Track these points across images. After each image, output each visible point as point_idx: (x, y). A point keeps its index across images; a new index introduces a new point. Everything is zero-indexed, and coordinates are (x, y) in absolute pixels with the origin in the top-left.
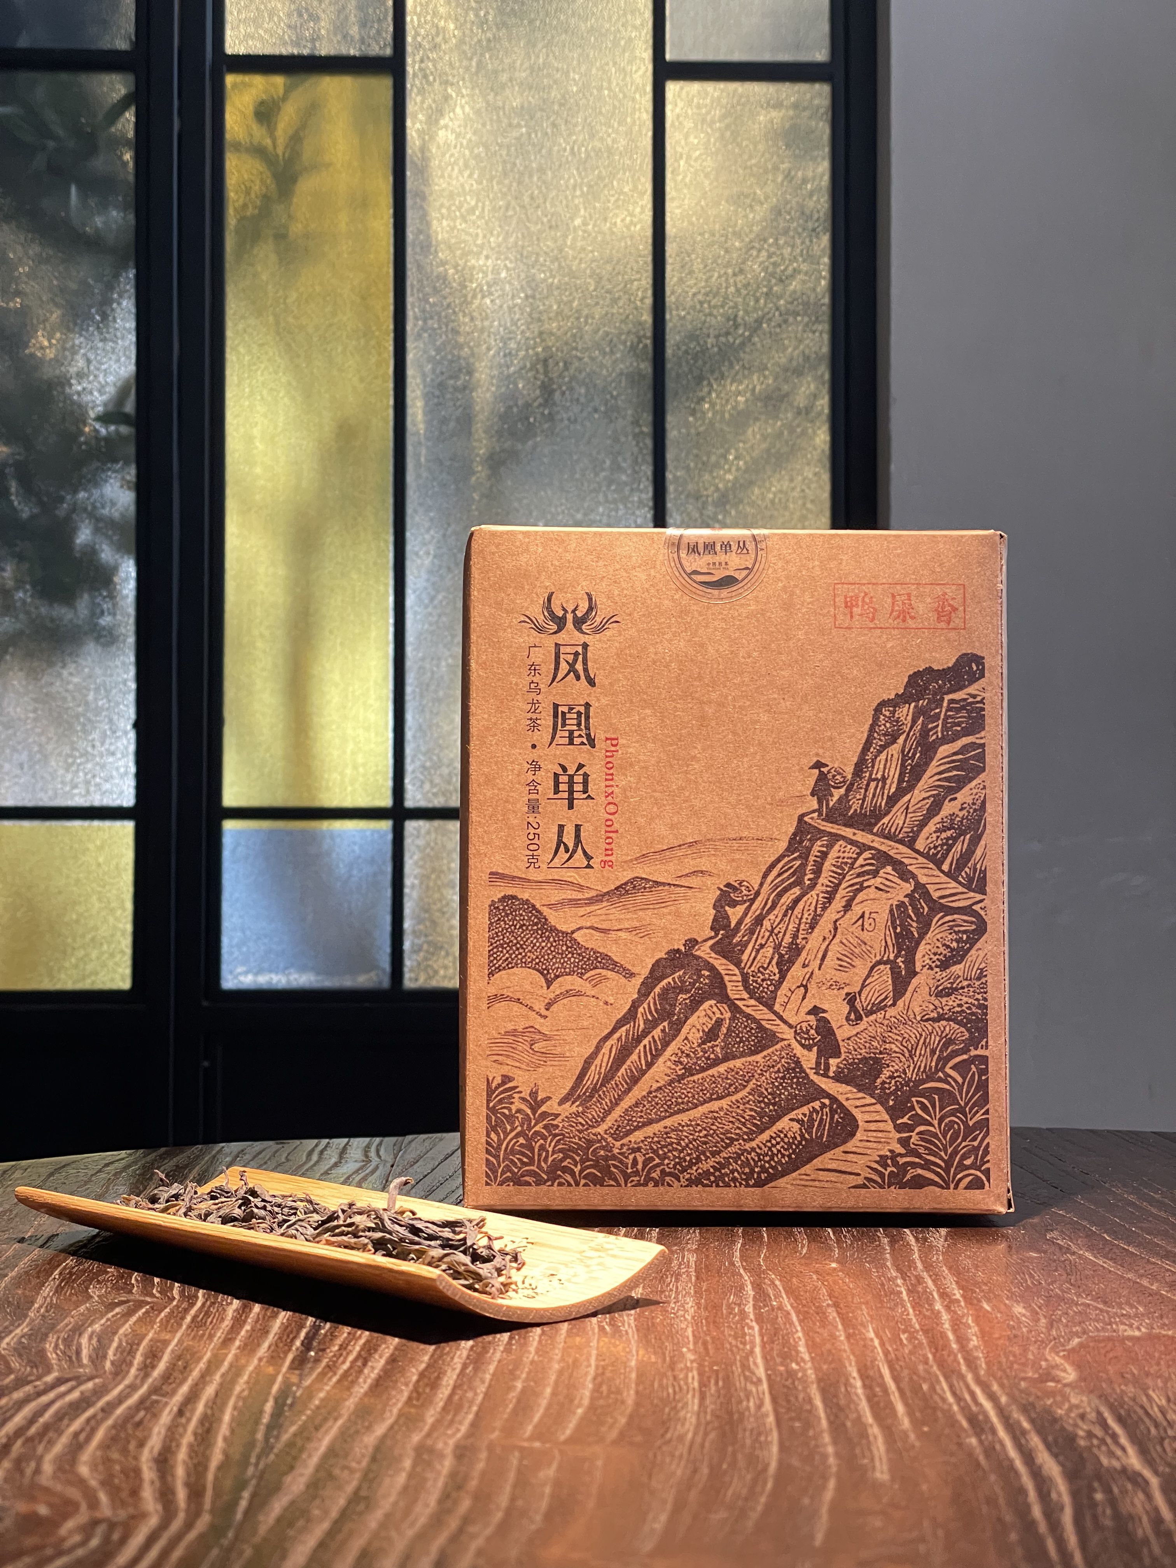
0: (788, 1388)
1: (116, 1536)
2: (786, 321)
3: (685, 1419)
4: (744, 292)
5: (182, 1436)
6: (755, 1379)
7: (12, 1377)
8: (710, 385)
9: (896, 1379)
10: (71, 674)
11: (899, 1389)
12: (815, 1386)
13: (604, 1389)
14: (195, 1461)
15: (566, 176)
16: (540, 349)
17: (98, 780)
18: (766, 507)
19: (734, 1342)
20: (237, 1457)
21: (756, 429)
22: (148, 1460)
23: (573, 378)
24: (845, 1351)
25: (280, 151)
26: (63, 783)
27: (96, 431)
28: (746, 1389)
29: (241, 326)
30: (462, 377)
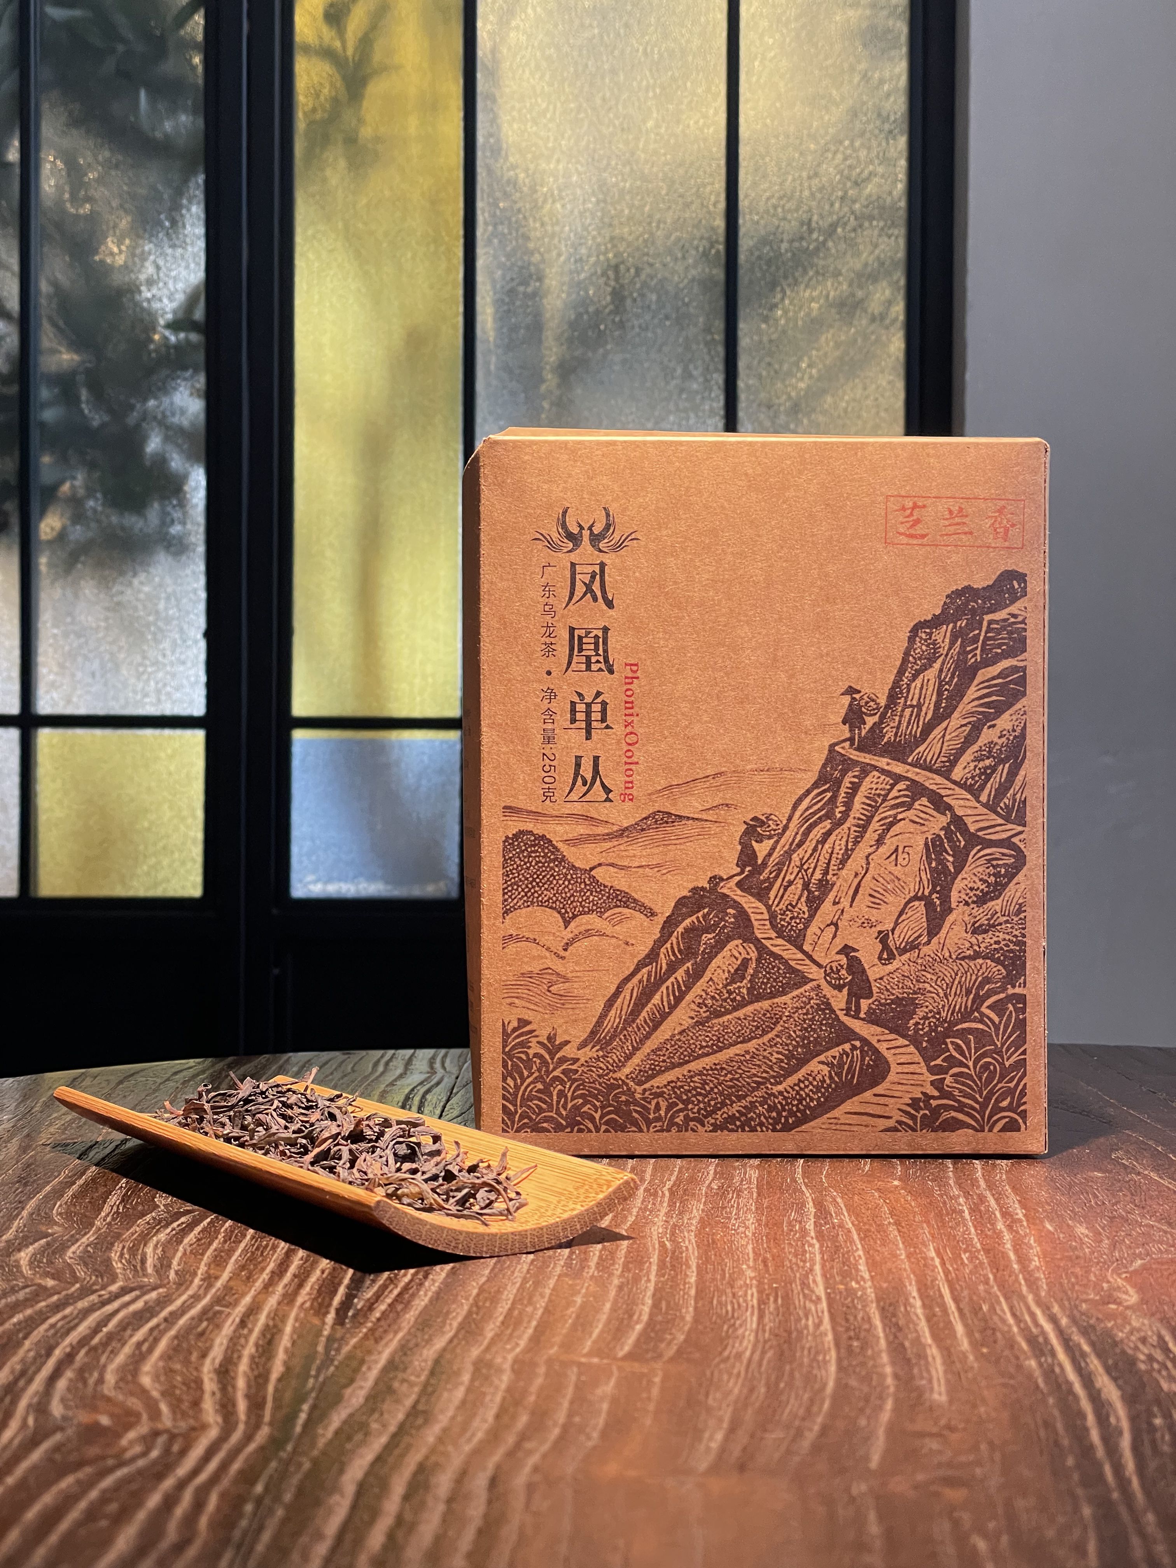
0: (848, 1307)
1: (176, 1448)
2: (861, 226)
3: (744, 1337)
4: (819, 195)
5: (243, 1347)
6: (814, 1298)
7: (78, 1285)
8: (783, 291)
9: (956, 1300)
10: (142, 583)
11: (960, 1310)
12: (874, 1305)
13: (664, 1305)
14: (256, 1373)
15: (639, 78)
16: (611, 255)
17: (168, 689)
18: (839, 417)
19: (794, 1260)
20: (297, 1370)
21: (830, 336)
22: (209, 1372)
23: (644, 284)
24: (905, 1270)
25: (350, 52)
26: (135, 692)
27: (166, 338)
28: (805, 1307)
29: (310, 232)
30: (532, 283)
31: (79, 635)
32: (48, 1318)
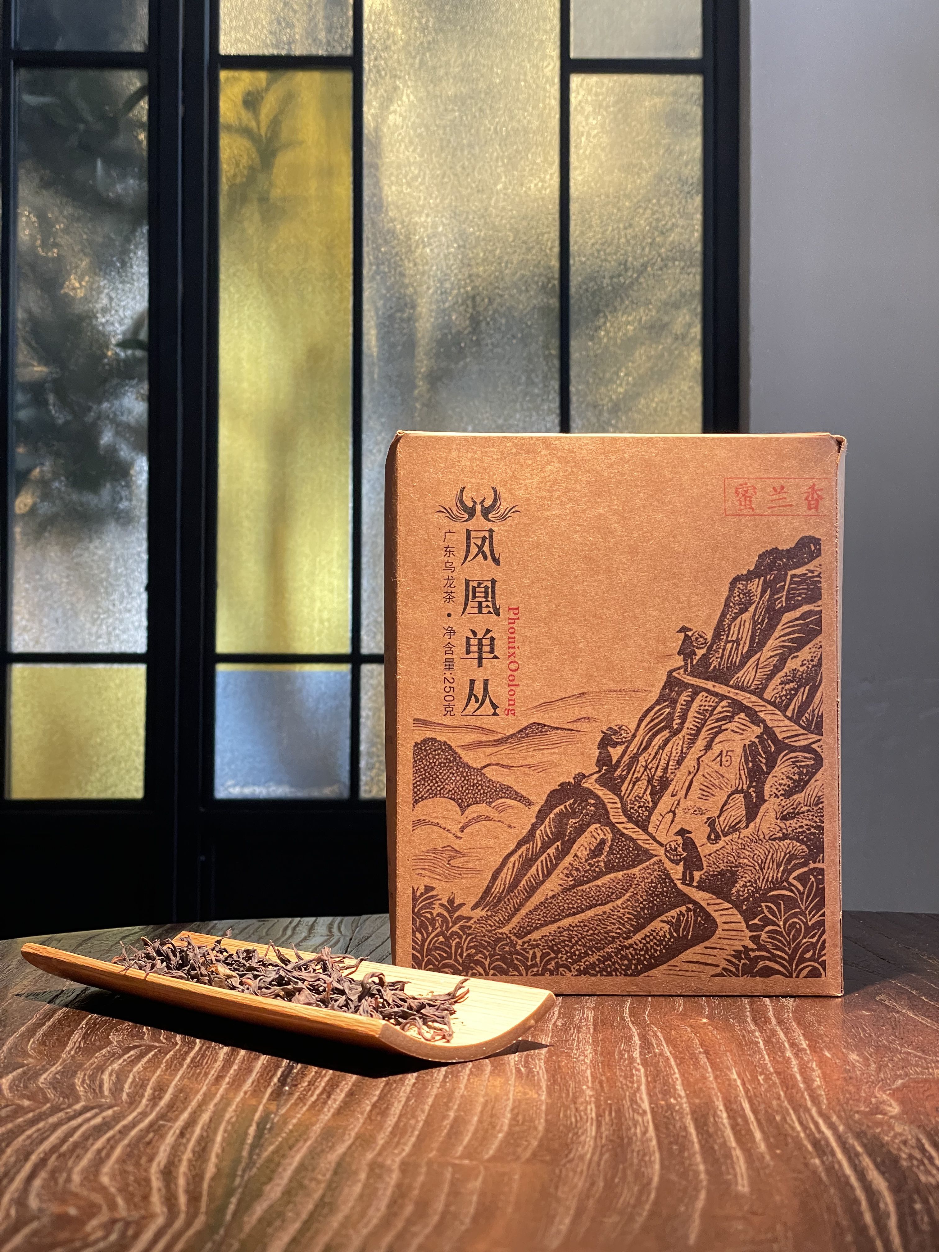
0: (668, 1118)
1: (130, 1232)
2: (666, 266)
3: (585, 1142)
4: (633, 242)
5: (183, 1153)
6: (641, 1111)
7: (48, 1105)
8: (605, 316)
9: (755, 1112)
10: (96, 548)
11: (758, 1121)
12: (689, 1117)
13: (520, 1118)
14: (194, 1173)
15: (491, 150)
16: (469, 288)
17: (117, 632)
18: (650, 414)
19: (624, 1082)
20: (227, 1170)
21: (642, 352)
22: (156, 1173)
23: (495, 311)
24: (713, 1089)
25: (263, 130)
26: (90, 634)
27: (117, 354)
28: (634, 1119)
29: (231, 271)
30: (407, 310)
31: (45, 589)
32: (25, 1131)
